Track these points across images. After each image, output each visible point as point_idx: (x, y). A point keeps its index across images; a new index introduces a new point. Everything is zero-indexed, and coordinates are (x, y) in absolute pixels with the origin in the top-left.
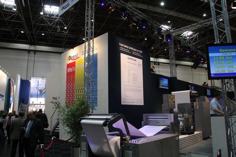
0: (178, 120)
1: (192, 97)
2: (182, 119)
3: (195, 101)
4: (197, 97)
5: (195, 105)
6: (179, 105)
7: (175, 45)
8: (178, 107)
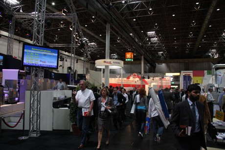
0: (3, 92)
1: (20, 76)
2: (8, 92)
3: (22, 79)
4: (24, 76)
5: (21, 82)
6: (6, 81)
7: (16, 26)
8: (6, 82)
